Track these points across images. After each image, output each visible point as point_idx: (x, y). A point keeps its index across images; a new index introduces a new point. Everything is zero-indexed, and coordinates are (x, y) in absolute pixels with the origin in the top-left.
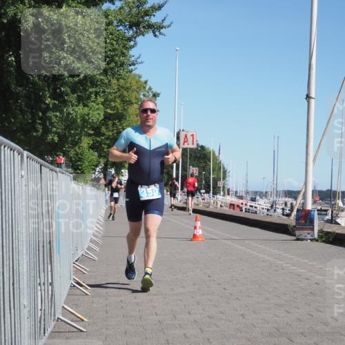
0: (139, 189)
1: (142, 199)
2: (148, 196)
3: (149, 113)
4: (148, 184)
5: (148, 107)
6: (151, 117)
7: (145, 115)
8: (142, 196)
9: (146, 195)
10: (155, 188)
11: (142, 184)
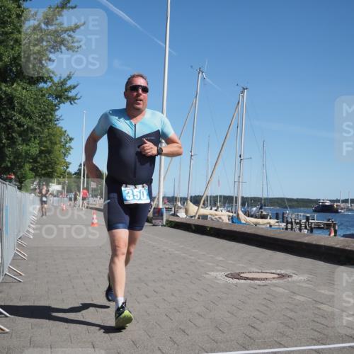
0: (123, 189)
1: (125, 203)
2: (134, 199)
3: (140, 91)
4: (135, 183)
5: (139, 84)
6: (141, 97)
7: (135, 94)
8: (127, 198)
9: (132, 198)
10: (143, 190)
11: (127, 183)
